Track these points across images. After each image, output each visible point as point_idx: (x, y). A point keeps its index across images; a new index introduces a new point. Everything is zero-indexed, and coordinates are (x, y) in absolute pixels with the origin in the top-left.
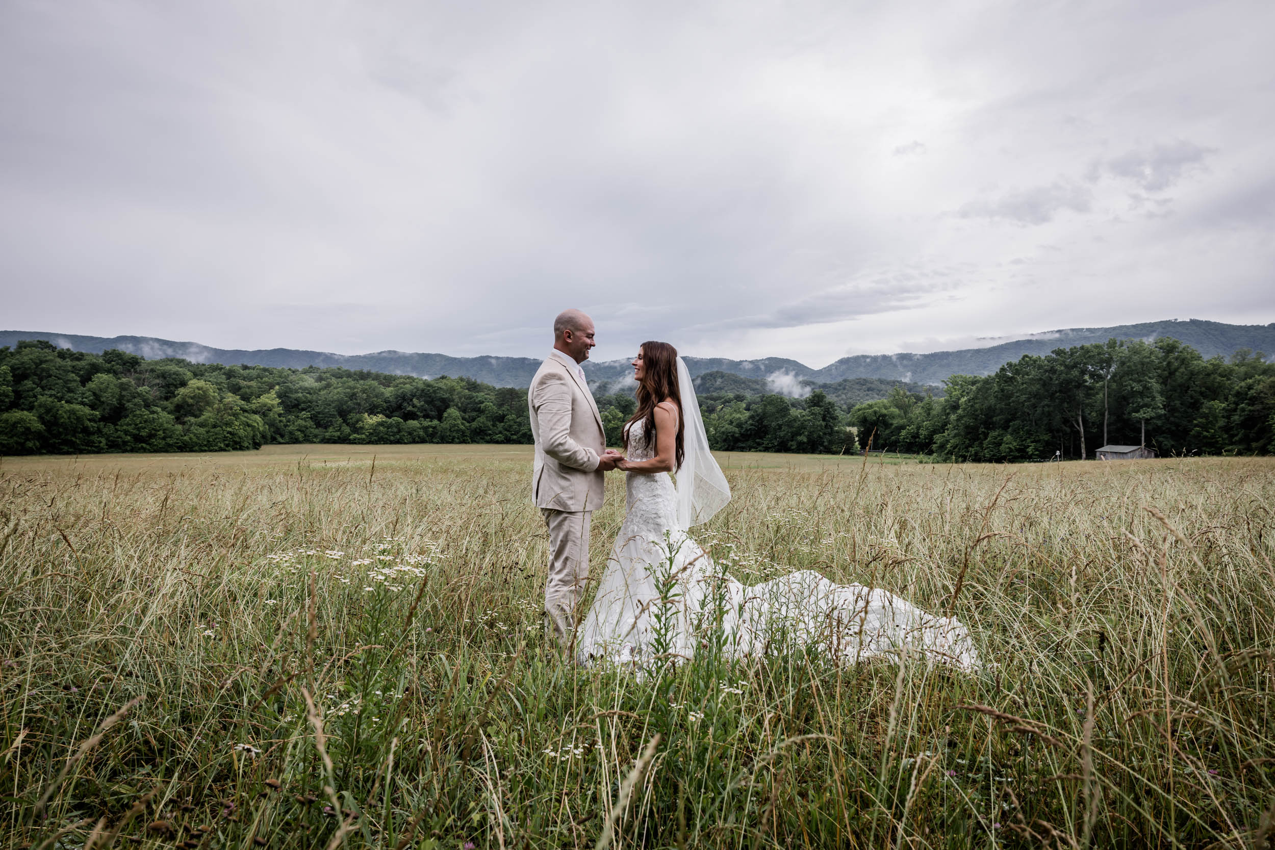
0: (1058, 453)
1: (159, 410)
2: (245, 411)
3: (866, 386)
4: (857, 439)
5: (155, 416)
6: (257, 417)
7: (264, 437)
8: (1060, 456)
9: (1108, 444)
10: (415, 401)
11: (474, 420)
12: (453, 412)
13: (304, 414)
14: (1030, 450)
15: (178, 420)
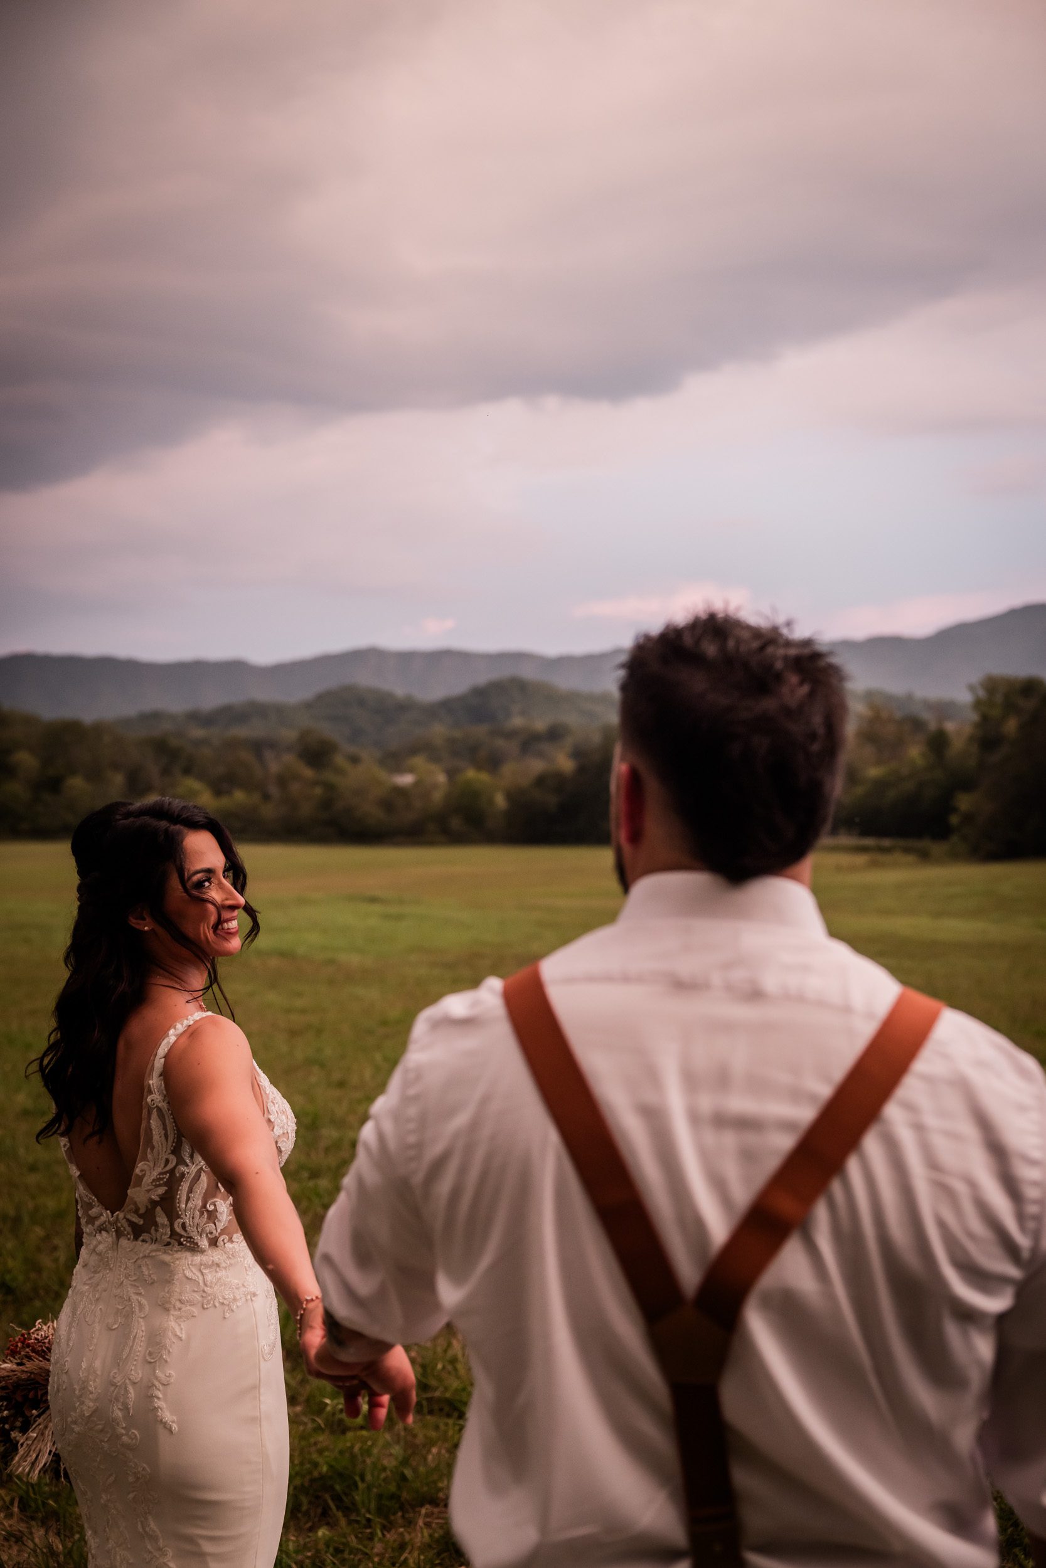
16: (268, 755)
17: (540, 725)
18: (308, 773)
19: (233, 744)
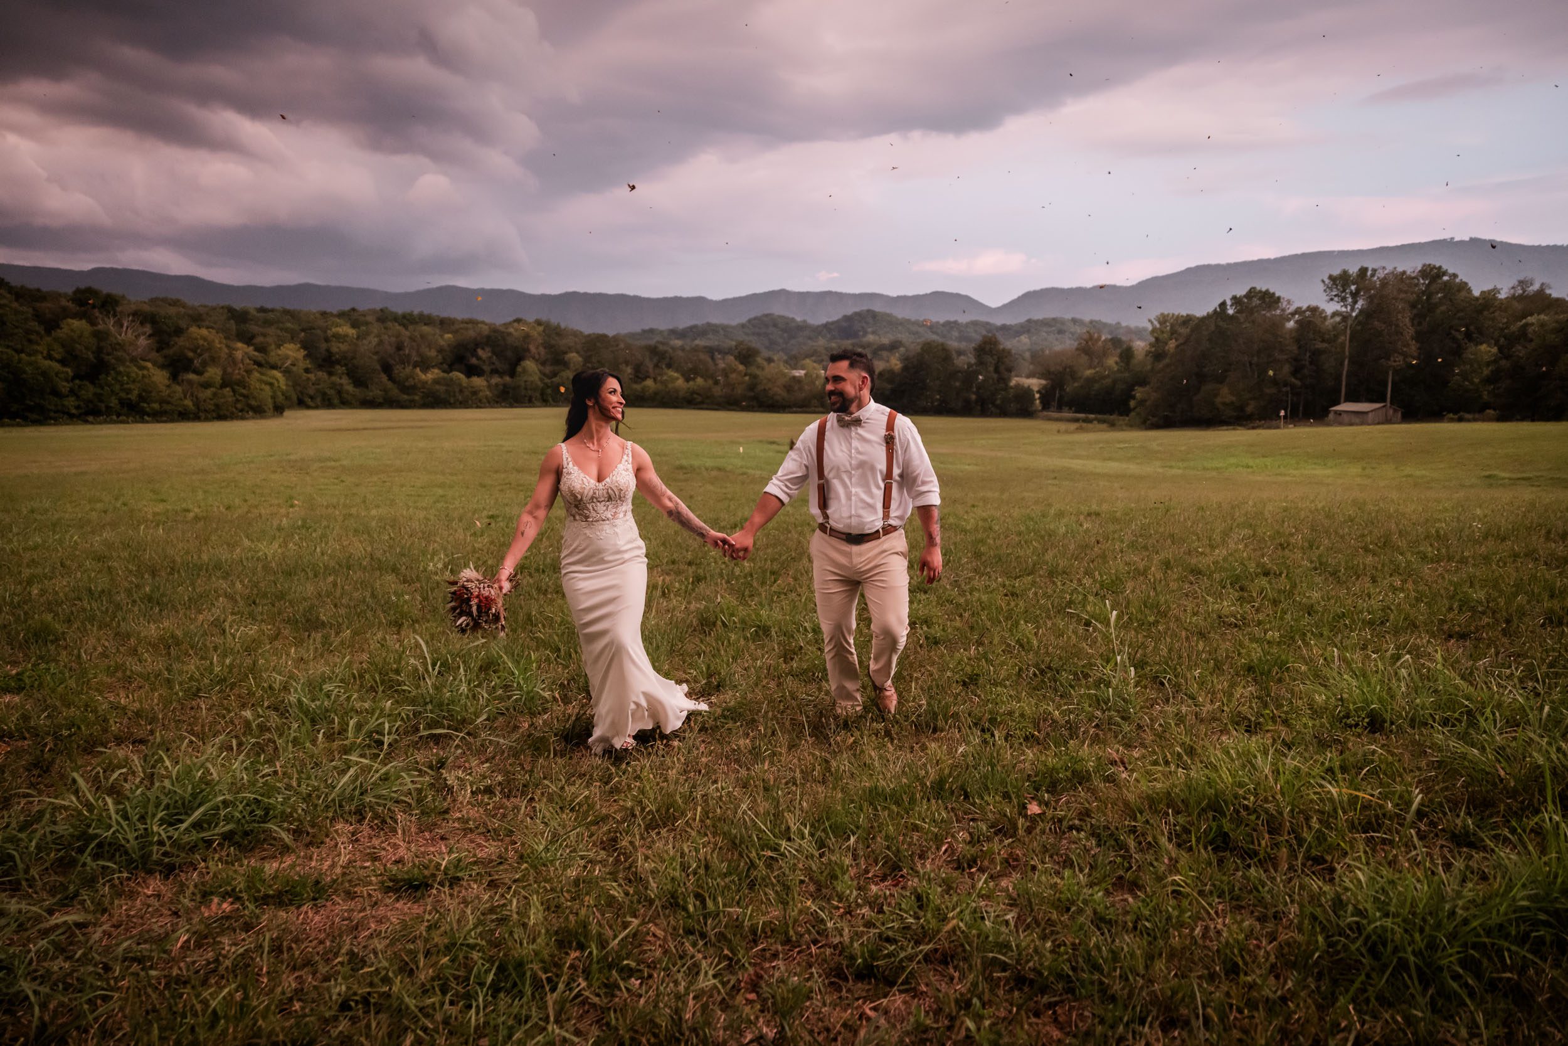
0: (1282, 413)
1: (149, 365)
2: (259, 364)
3: (1054, 325)
4: (1037, 396)
5: (145, 372)
6: (277, 374)
7: (287, 398)
8: (1285, 417)
9: (1345, 401)
10: (480, 352)
11: (555, 375)
12: (529, 365)
13: (339, 369)
14: (1249, 409)
15: (174, 377)
16: (718, 356)
17: (885, 341)
18: (741, 367)
19: (696, 350)
